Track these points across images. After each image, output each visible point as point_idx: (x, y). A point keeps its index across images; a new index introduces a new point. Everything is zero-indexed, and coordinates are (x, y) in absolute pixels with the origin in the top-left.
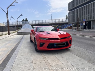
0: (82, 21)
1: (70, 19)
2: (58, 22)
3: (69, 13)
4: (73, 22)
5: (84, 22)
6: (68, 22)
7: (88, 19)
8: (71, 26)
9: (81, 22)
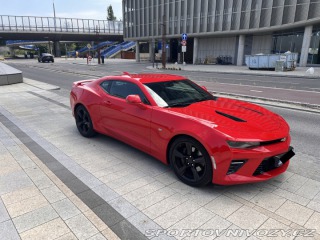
5: (184, 43)
8: (131, 50)
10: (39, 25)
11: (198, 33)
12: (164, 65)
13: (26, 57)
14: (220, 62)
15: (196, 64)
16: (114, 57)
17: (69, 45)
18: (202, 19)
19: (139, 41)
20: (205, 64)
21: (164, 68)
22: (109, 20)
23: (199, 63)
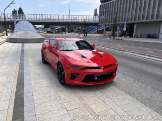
0: (120, 22)
1: (102, 18)
2: (80, 21)
3: (100, 6)
4: (106, 24)
5: (125, 26)
6: (97, 21)
7: (131, 20)
8: (103, 30)
9: (119, 24)
10: (65, 18)
11: (137, 21)
12: (114, 37)
13: (56, 33)
14: (149, 37)
15: (135, 37)
16: (94, 33)
17: (75, 27)
18: (140, 13)
19: (106, 25)
20: (141, 37)
21: (114, 39)
22: (95, 15)
23: (136, 37)
